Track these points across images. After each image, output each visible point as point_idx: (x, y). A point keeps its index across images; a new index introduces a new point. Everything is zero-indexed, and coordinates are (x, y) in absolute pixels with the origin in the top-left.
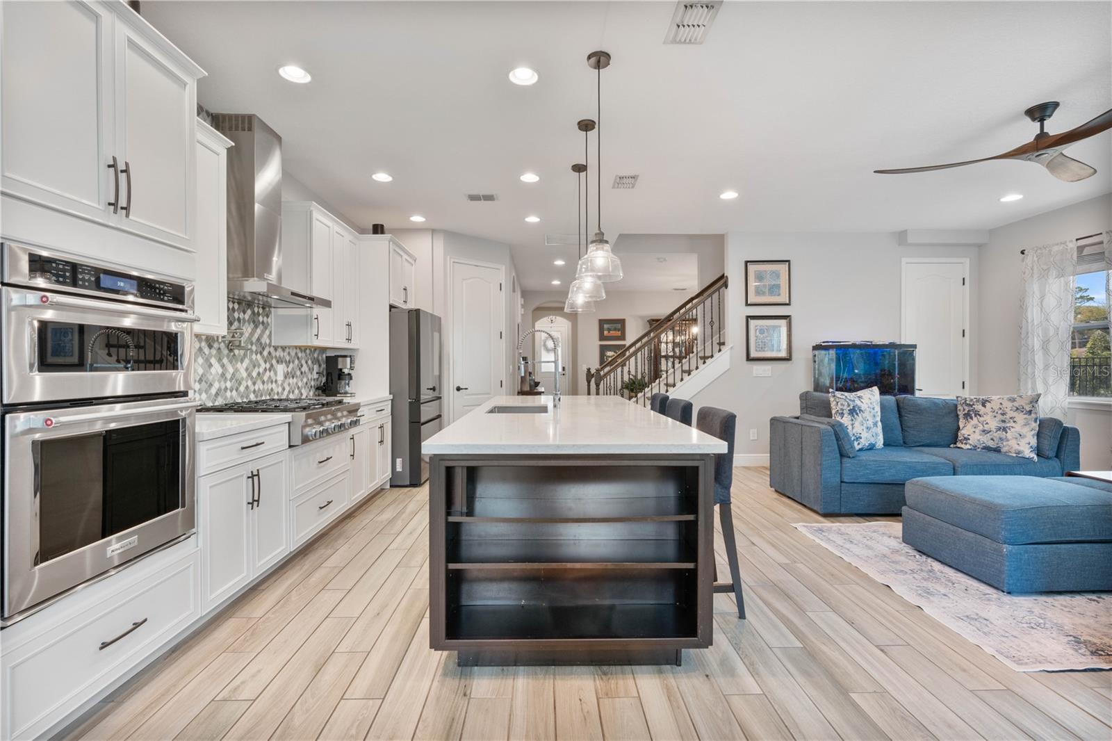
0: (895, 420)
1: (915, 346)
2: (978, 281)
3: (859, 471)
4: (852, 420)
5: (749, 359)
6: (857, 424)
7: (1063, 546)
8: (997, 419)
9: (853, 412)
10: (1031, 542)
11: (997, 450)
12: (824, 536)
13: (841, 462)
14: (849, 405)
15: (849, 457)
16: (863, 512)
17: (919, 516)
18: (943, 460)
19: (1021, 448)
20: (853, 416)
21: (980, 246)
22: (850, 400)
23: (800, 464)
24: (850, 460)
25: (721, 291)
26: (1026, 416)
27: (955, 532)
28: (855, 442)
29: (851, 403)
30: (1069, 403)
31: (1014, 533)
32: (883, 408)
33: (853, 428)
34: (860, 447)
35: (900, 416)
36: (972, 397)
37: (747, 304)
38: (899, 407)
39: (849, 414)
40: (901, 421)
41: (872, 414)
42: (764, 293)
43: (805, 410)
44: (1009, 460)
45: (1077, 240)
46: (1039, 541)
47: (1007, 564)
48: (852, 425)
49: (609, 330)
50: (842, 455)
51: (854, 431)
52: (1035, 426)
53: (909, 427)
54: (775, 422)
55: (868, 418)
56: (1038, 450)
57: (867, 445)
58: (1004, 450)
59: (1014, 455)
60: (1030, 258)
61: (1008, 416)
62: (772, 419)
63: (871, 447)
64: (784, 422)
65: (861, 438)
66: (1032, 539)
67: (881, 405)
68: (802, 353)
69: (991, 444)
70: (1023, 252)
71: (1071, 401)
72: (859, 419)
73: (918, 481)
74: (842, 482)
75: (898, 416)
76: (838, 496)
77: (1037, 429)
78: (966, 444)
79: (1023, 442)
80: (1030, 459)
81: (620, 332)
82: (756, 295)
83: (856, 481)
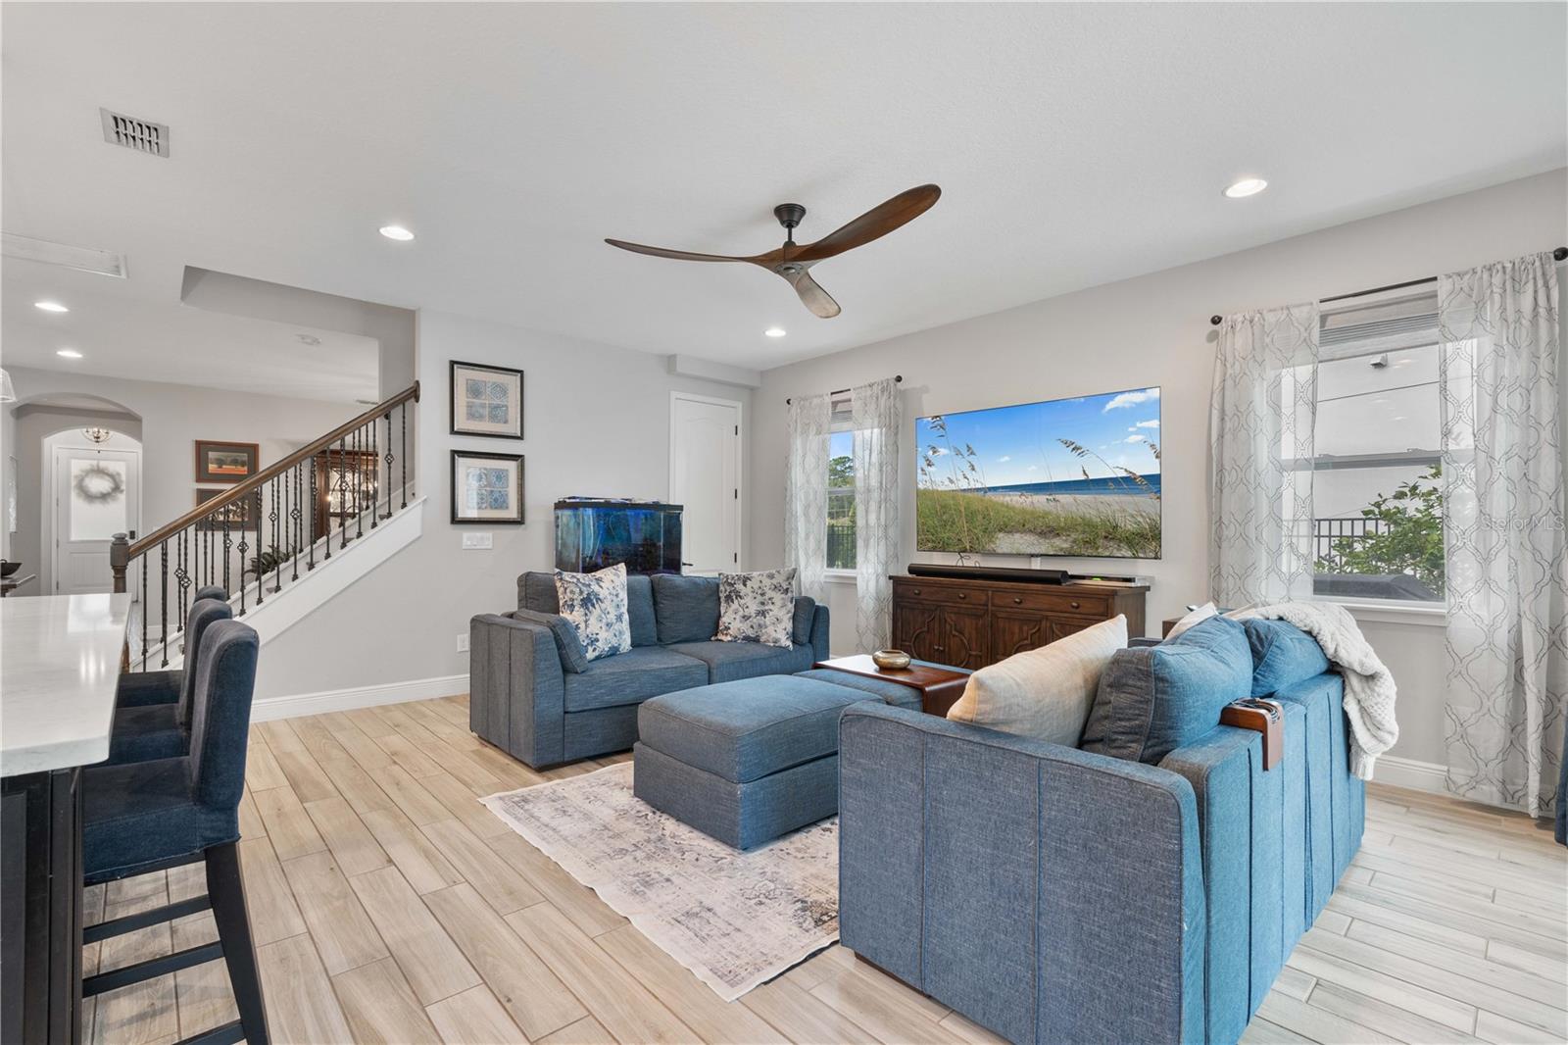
0: (647, 608)
1: (681, 508)
2: (752, 429)
3: (589, 693)
4: (586, 614)
5: (455, 520)
6: (592, 620)
7: (800, 769)
8: (757, 601)
9: (588, 602)
10: (769, 772)
11: (756, 640)
12: (526, 811)
13: (565, 683)
14: (581, 592)
15: (577, 673)
16: (596, 753)
17: (652, 755)
18: (697, 662)
19: (778, 636)
20: (588, 608)
21: (752, 389)
22: (584, 584)
23: (508, 691)
24: (577, 677)
25: (406, 404)
26: (783, 596)
27: (689, 774)
28: (589, 648)
29: (584, 588)
30: (826, 577)
31: (750, 766)
32: (632, 592)
33: (587, 626)
34: (597, 653)
35: (655, 603)
36: (734, 574)
37: (453, 432)
38: (654, 590)
39: (582, 606)
40: (656, 611)
41: (614, 604)
42: (481, 417)
43: (524, 602)
44: (767, 652)
45: (832, 394)
46: (776, 769)
47: (741, 811)
48: (586, 621)
49: (220, 462)
50: (567, 670)
51: (588, 630)
52: (791, 606)
53: (665, 618)
54: (477, 623)
55: (609, 609)
56: (794, 637)
57: (607, 649)
58: (762, 639)
59: (772, 645)
60: (795, 408)
61: (767, 597)
62: (473, 620)
63: (614, 652)
64: (489, 624)
65: (597, 640)
66: (769, 769)
67: (628, 590)
68: (540, 513)
69: (751, 633)
70: (788, 402)
71: (827, 574)
72: (596, 612)
73: (652, 703)
74: (566, 713)
75: (651, 603)
76: (560, 736)
77: (793, 611)
78: (727, 634)
79: (780, 627)
80: (786, 648)
81: (246, 468)
82: (468, 419)
83: (586, 708)
